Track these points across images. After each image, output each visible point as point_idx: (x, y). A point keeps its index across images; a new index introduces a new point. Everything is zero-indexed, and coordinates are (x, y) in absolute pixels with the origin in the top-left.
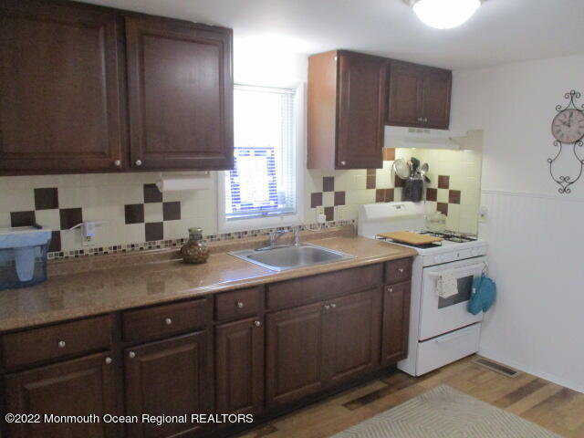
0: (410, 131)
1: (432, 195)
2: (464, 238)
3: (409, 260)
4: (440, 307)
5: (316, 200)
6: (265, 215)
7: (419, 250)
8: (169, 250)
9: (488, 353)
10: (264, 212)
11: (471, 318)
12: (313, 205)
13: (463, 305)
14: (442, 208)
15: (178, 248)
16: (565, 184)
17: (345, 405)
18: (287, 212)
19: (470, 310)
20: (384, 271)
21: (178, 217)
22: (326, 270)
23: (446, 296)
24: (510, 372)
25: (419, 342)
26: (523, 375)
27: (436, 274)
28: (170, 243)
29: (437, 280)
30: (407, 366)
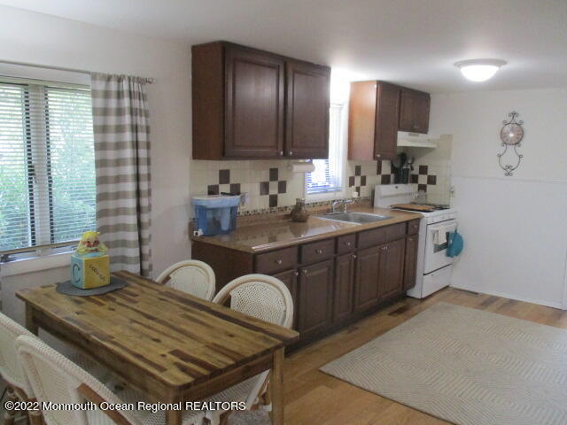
0: (410, 135)
1: (415, 179)
2: (441, 208)
3: (418, 220)
4: (435, 252)
5: (352, 182)
6: (326, 192)
7: (423, 213)
8: (282, 214)
9: (455, 284)
10: (325, 190)
11: (449, 260)
12: (350, 186)
13: (444, 251)
14: (422, 188)
15: (289, 212)
16: (509, 170)
17: (390, 314)
18: (337, 190)
19: (448, 255)
20: (407, 227)
21: (285, 192)
22: (376, 226)
23: (440, 243)
24: (476, 294)
25: (425, 275)
26: (483, 295)
27: (435, 229)
28: (281, 209)
29: (435, 233)
30: (415, 293)
